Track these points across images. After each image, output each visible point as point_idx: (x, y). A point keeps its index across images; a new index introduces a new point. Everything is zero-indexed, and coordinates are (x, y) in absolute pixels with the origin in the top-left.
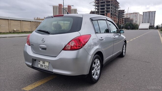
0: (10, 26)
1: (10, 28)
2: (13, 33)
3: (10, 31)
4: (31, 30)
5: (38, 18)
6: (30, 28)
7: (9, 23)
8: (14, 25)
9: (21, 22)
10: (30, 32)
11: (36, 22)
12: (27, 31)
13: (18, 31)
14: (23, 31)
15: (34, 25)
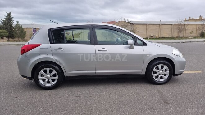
0: (147, 31)
1: (147, 34)
2: (149, 39)
3: (147, 37)
4: (171, 34)
5: (190, 18)
6: (170, 32)
7: (147, 28)
8: (152, 30)
9: (160, 26)
10: (169, 37)
11: (180, 25)
12: (165, 37)
13: (155, 37)
14: (161, 37)
15: (176, 29)
